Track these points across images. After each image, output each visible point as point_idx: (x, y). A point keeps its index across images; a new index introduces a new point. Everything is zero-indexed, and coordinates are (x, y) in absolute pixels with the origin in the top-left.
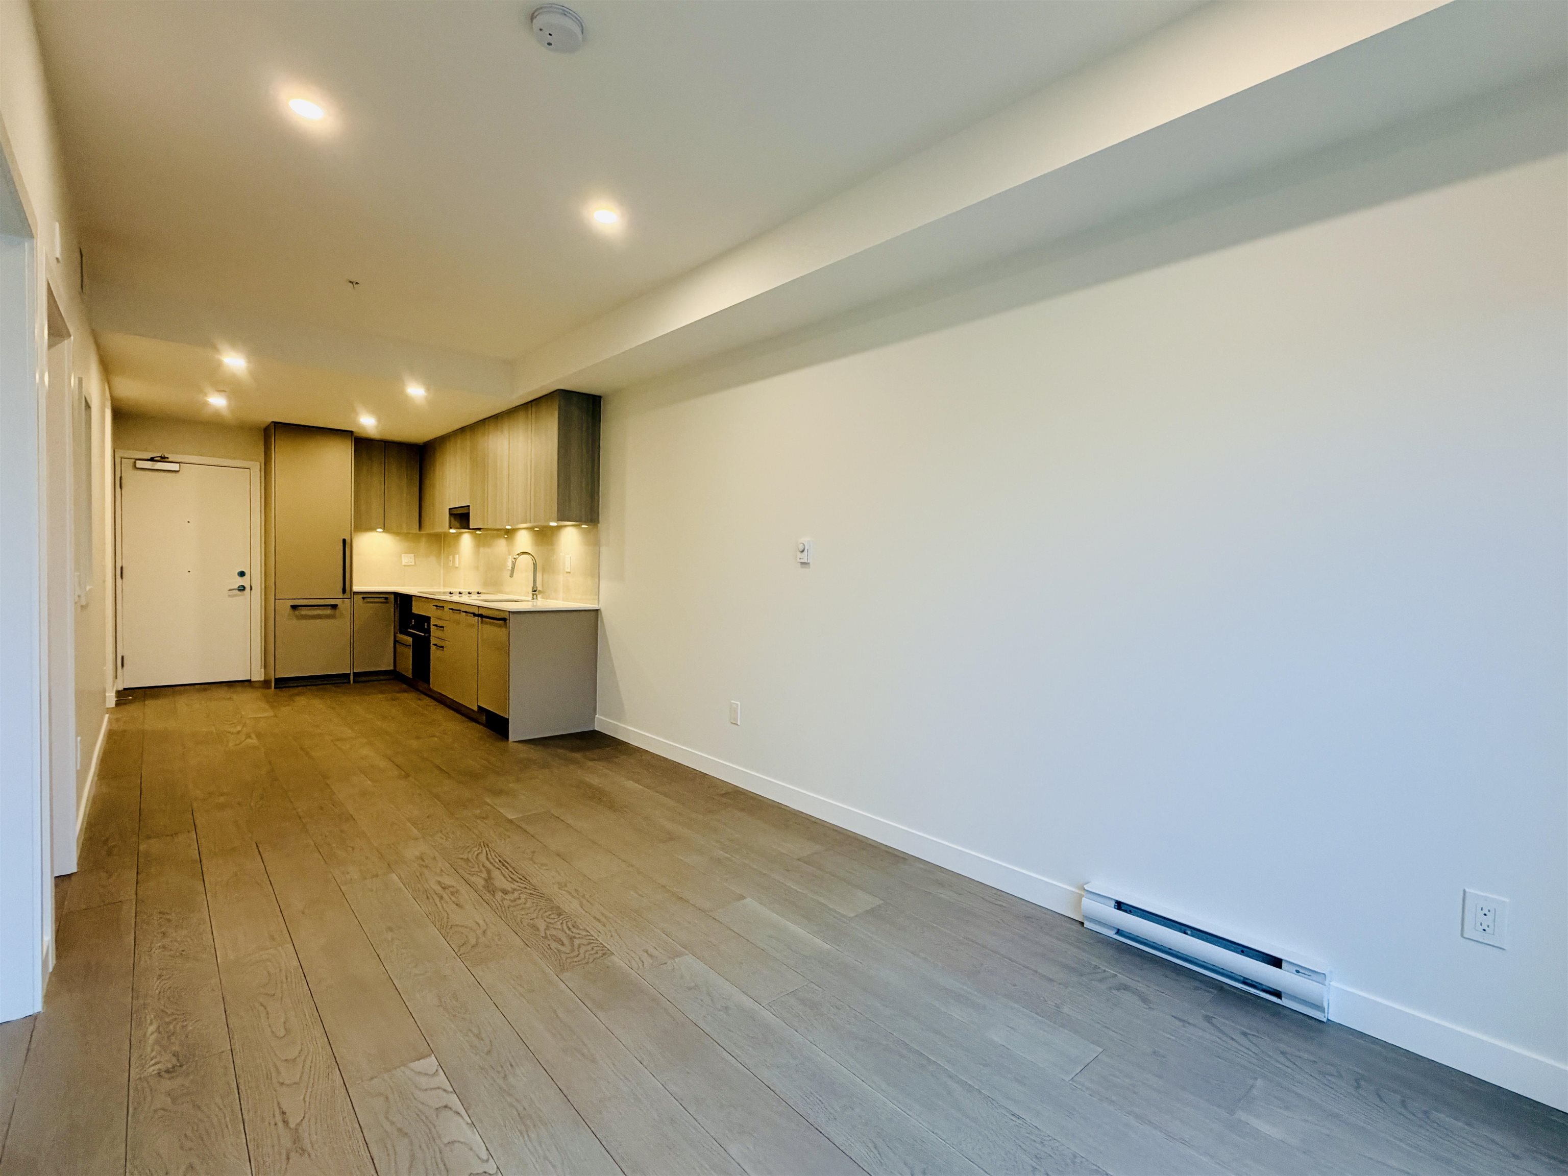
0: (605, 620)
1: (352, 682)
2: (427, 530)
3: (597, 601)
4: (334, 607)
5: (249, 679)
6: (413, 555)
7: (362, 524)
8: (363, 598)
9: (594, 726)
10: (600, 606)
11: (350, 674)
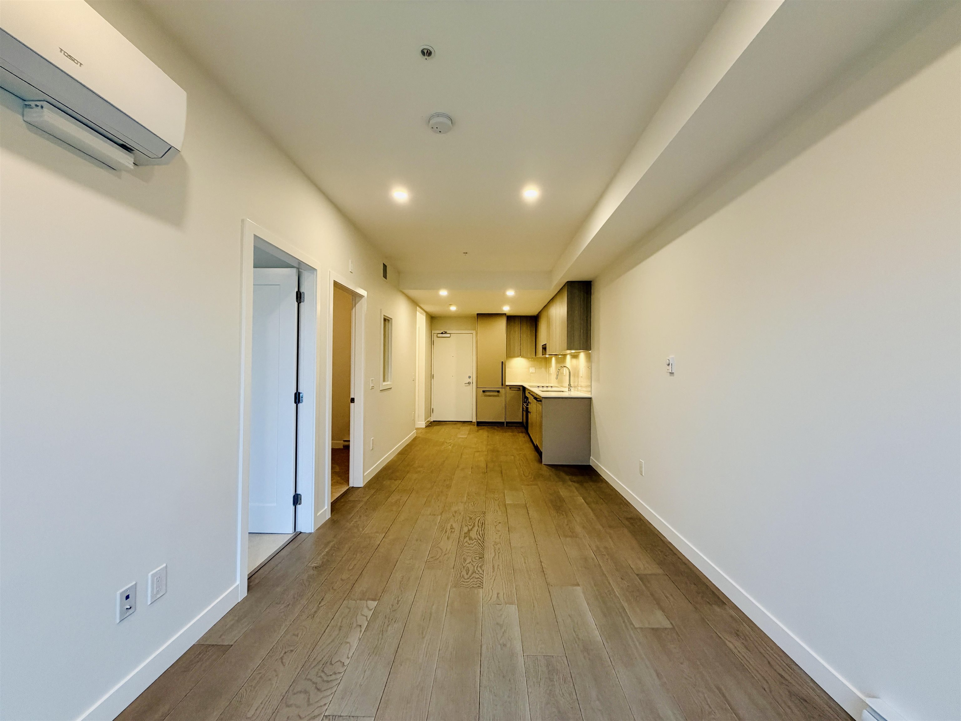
0: (593, 402)
1: (505, 426)
2: (537, 356)
3: (590, 393)
4: (498, 392)
5: (471, 421)
6: (534, 368)
7: (510, 355)
8: (510, 388)
9: (590, 464)
10: (592, 396)
11: (504, 422)
